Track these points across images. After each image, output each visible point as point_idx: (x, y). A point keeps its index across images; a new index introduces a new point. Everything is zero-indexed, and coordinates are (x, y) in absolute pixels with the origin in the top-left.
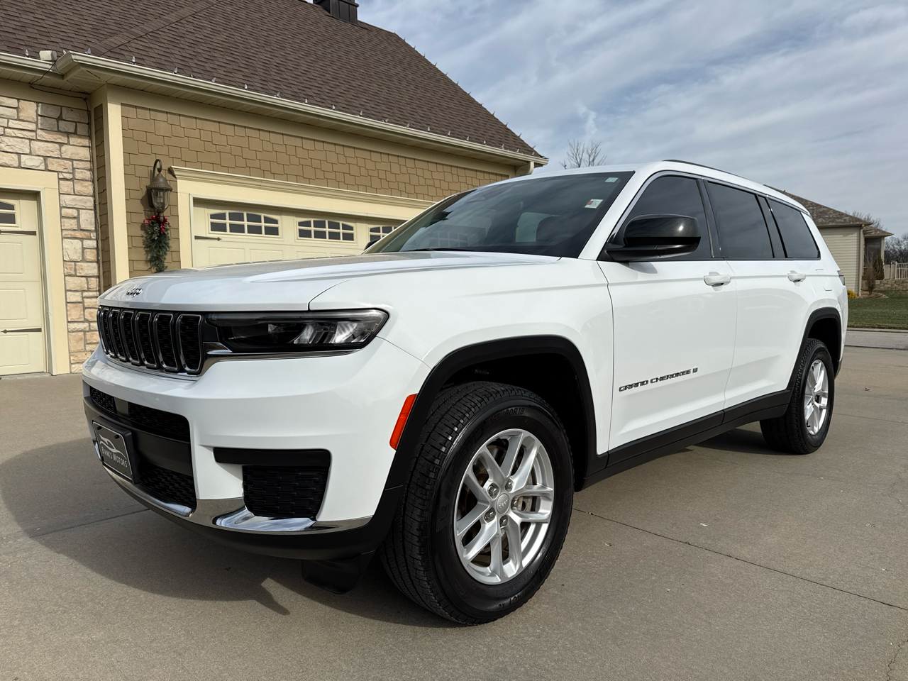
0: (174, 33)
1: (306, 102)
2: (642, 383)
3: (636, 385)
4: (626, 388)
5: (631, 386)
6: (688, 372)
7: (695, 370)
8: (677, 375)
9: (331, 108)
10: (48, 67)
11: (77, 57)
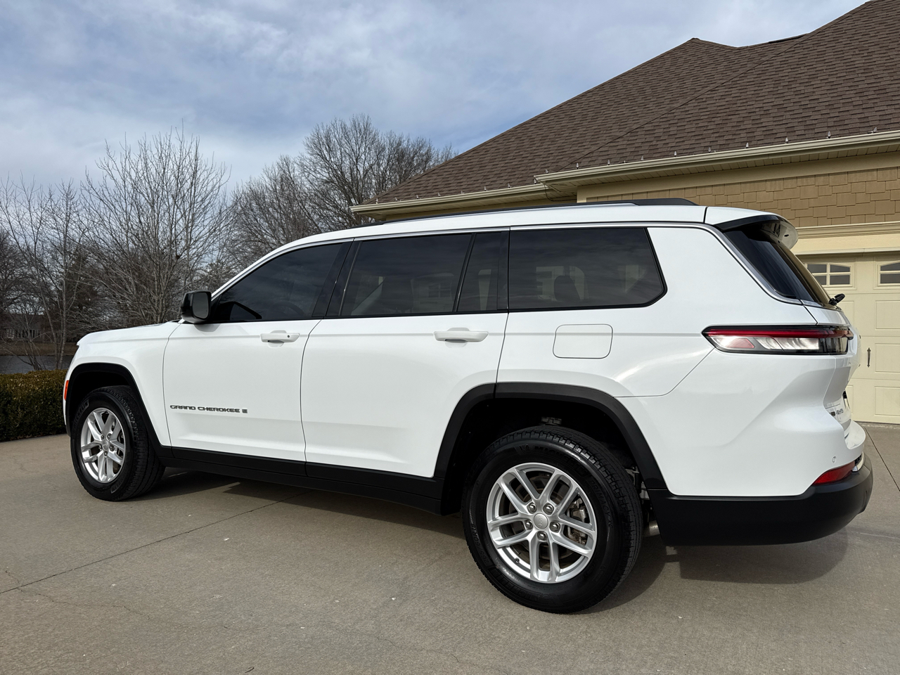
0: (664, 120)
1: (747, 146)
2: (191, 408)
3: (186, 408)
4: (176, 407)
5: (181, 407)
6: (237, 411)
7: (245, 411)
8: (224, 410)
9: (784, 142)
10: (541, 186)
11: (539, 178)
